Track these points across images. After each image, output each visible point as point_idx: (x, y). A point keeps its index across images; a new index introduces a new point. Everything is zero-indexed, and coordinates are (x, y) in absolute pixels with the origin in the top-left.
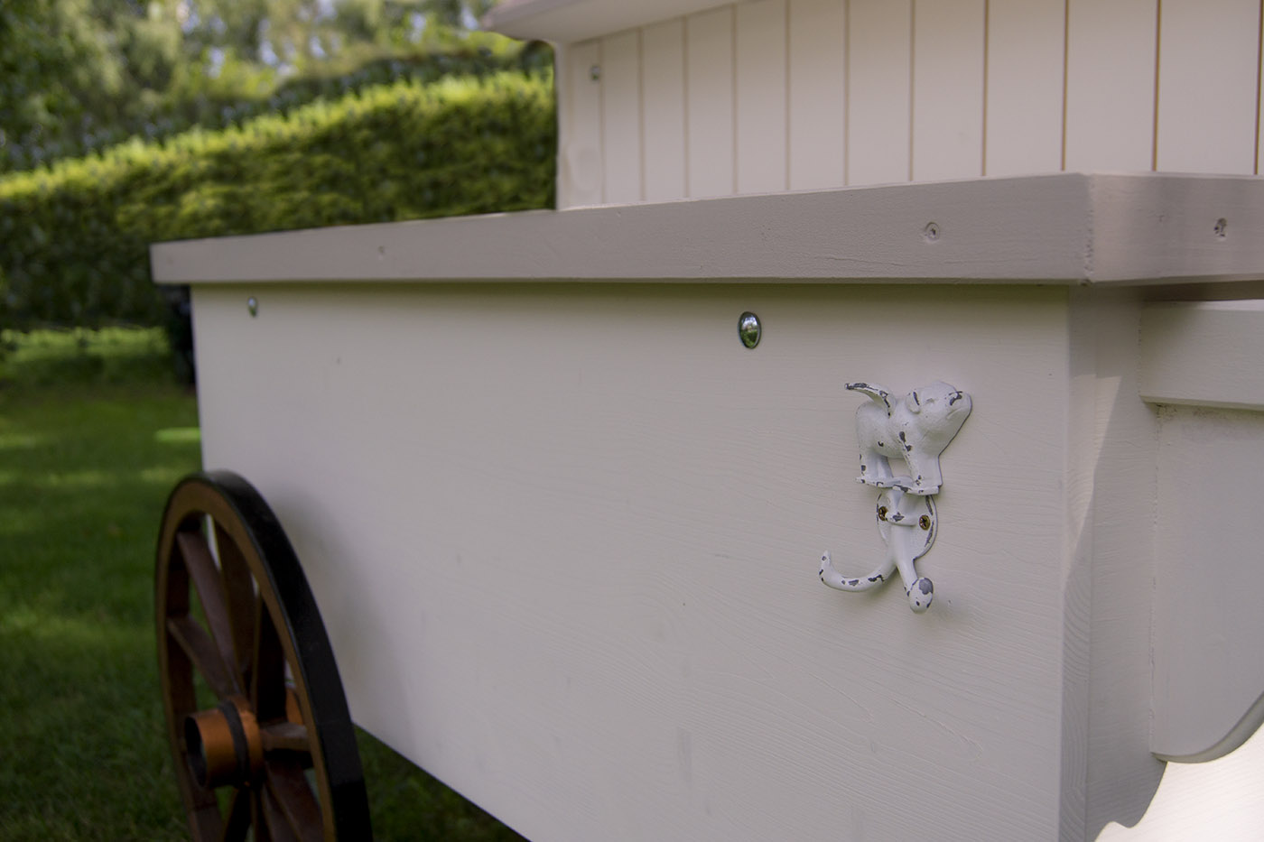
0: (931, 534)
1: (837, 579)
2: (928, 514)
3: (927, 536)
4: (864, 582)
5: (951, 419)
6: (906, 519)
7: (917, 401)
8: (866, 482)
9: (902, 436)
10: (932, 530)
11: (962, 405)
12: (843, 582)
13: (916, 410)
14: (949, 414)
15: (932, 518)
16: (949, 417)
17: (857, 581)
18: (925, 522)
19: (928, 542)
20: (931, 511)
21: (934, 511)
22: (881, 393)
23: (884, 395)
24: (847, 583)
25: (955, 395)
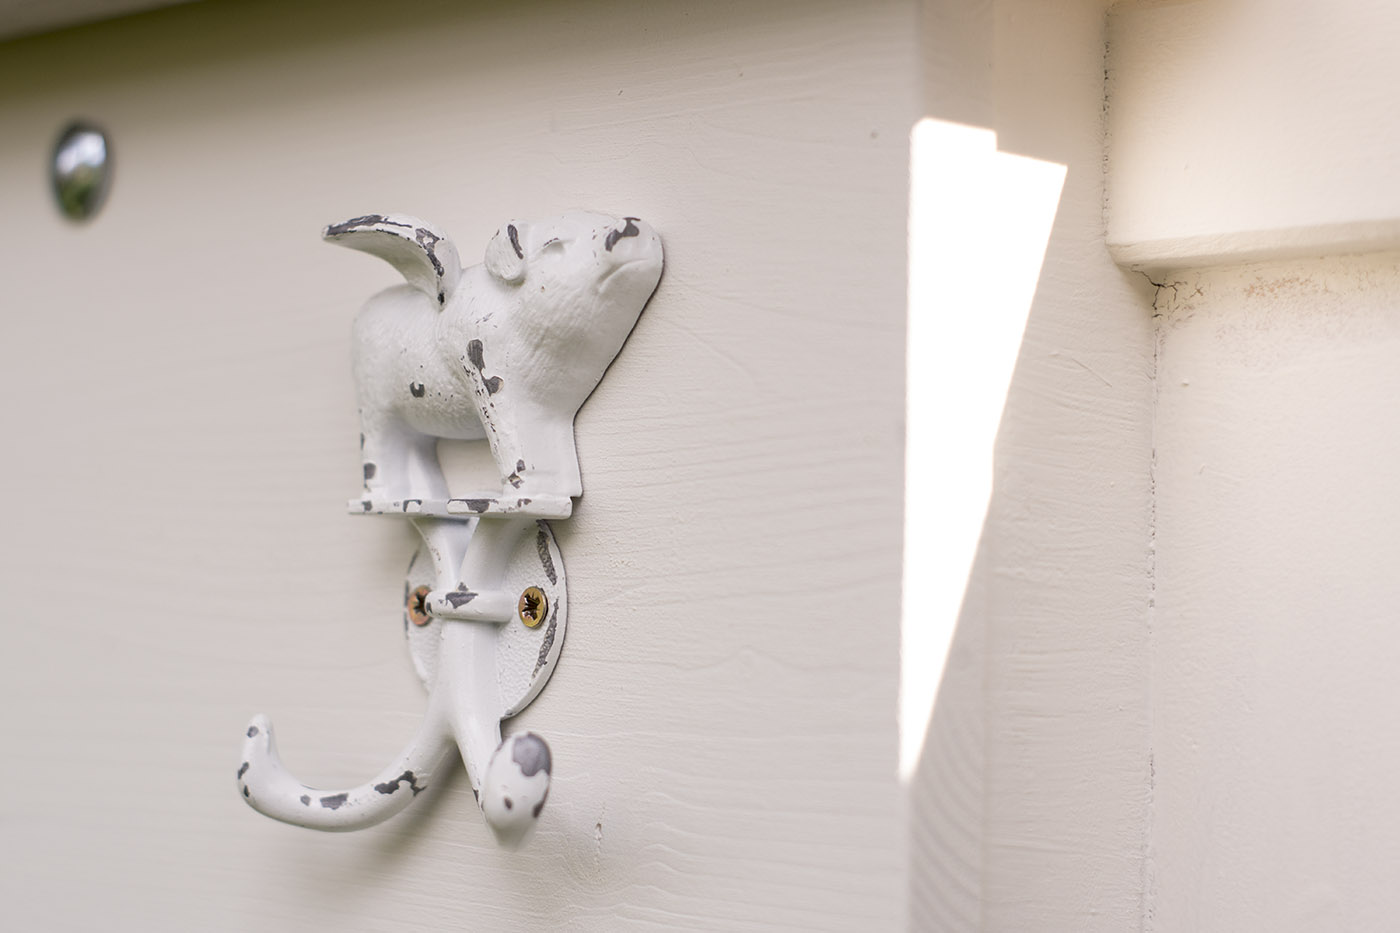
0: (550, 638)
1: (286, 792)
2: (544, 582)
3: (538, 647)
4: (363, 798)
5: (606, 296)
6: (485, 601)
7: (517, 248)
8: (375, 509)
9: (476, 352)
10: (553, 626)
11: (637, 255)
12: (305, 800)
13: (511, 273)
14: (603, 277)
15: (553, 593)
16: (602, 288)
17: (342, 798)
18: (532, 605)
19: (542, 661)
20: (551, 574)
21: (559, 572)
22: (421, 233)
23: (427, 240)
24: (316, 804)
25: (621, 226)
